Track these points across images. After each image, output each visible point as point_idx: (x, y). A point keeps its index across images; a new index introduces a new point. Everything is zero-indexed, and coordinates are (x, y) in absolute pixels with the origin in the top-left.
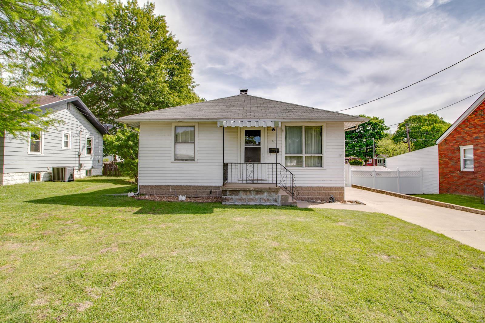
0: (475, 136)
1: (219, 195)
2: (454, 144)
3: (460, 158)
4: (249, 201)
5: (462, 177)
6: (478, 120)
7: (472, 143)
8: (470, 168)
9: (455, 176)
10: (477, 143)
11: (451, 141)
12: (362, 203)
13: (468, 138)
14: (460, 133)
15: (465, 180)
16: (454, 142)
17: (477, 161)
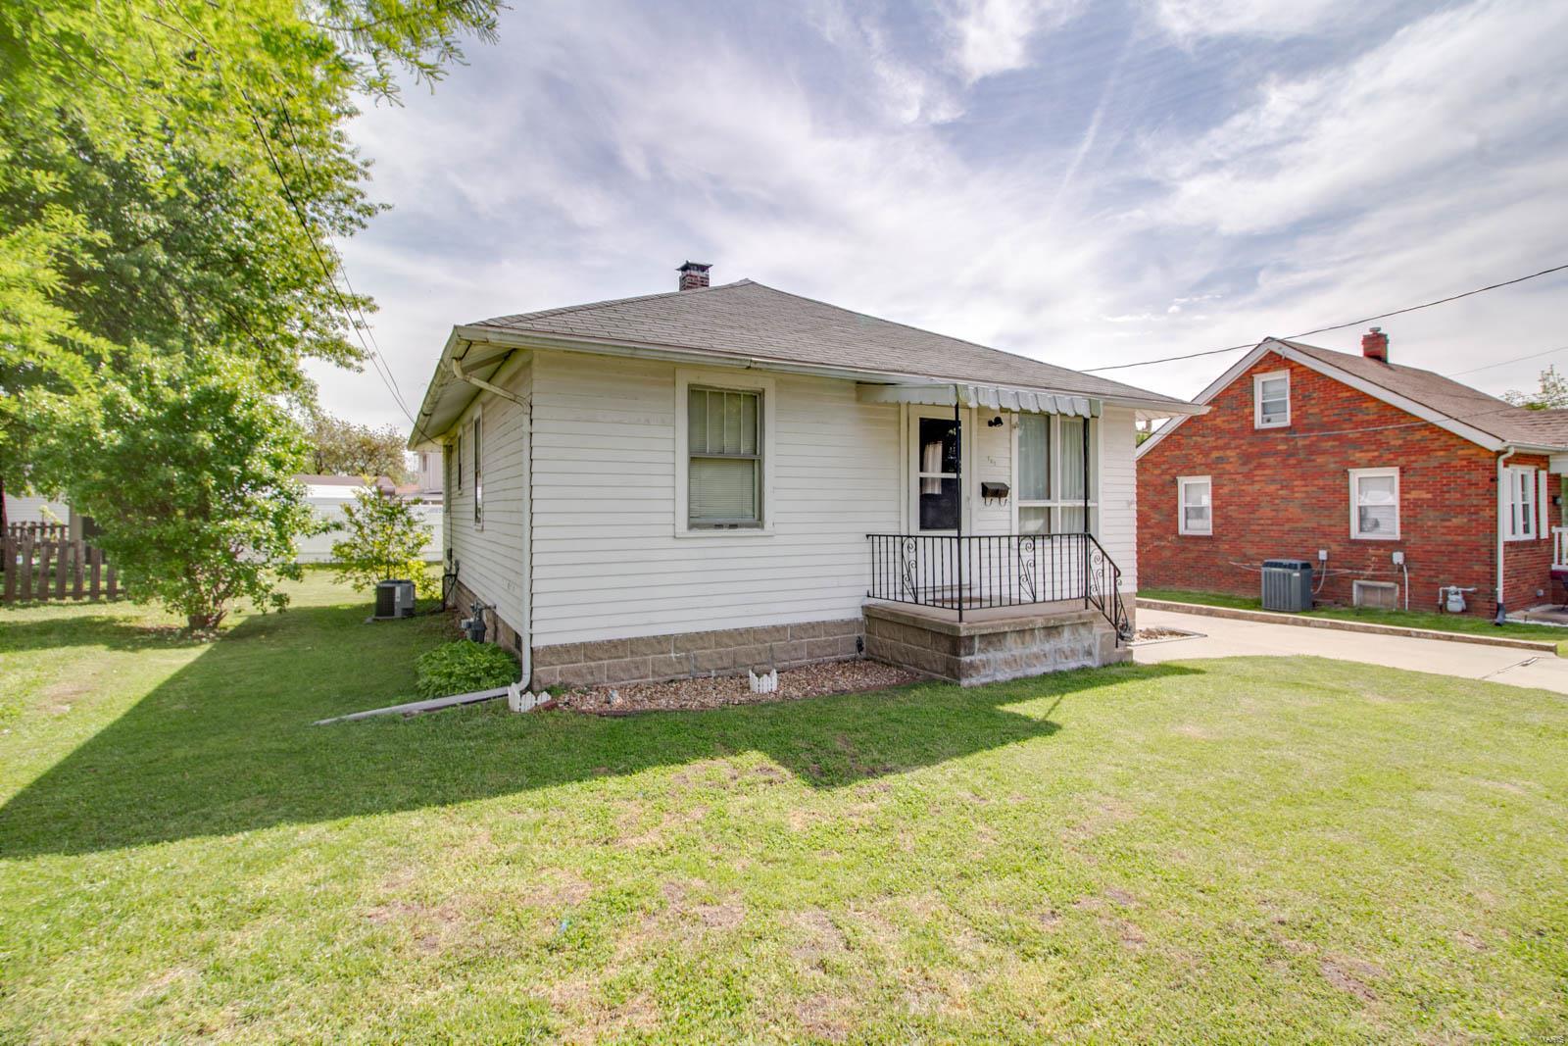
0: (1215, 454)
1: (844, 652)
2: (1164, 473)
3: (1176, 506)
4: (1029, 666)
5: (1184, 550)
6: (1225, 418)
7: (1207, 470)
8: (1203, 527)
9: (1164, 547)
10: (1221, 471)
11: (1156, 465)
12: (1195, 634)
13: (1199, 459)
14: (1179, 446)
15: (1190, 555)
16: (1163, 467)
17: (1219, 513)
